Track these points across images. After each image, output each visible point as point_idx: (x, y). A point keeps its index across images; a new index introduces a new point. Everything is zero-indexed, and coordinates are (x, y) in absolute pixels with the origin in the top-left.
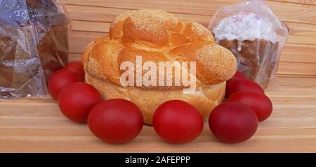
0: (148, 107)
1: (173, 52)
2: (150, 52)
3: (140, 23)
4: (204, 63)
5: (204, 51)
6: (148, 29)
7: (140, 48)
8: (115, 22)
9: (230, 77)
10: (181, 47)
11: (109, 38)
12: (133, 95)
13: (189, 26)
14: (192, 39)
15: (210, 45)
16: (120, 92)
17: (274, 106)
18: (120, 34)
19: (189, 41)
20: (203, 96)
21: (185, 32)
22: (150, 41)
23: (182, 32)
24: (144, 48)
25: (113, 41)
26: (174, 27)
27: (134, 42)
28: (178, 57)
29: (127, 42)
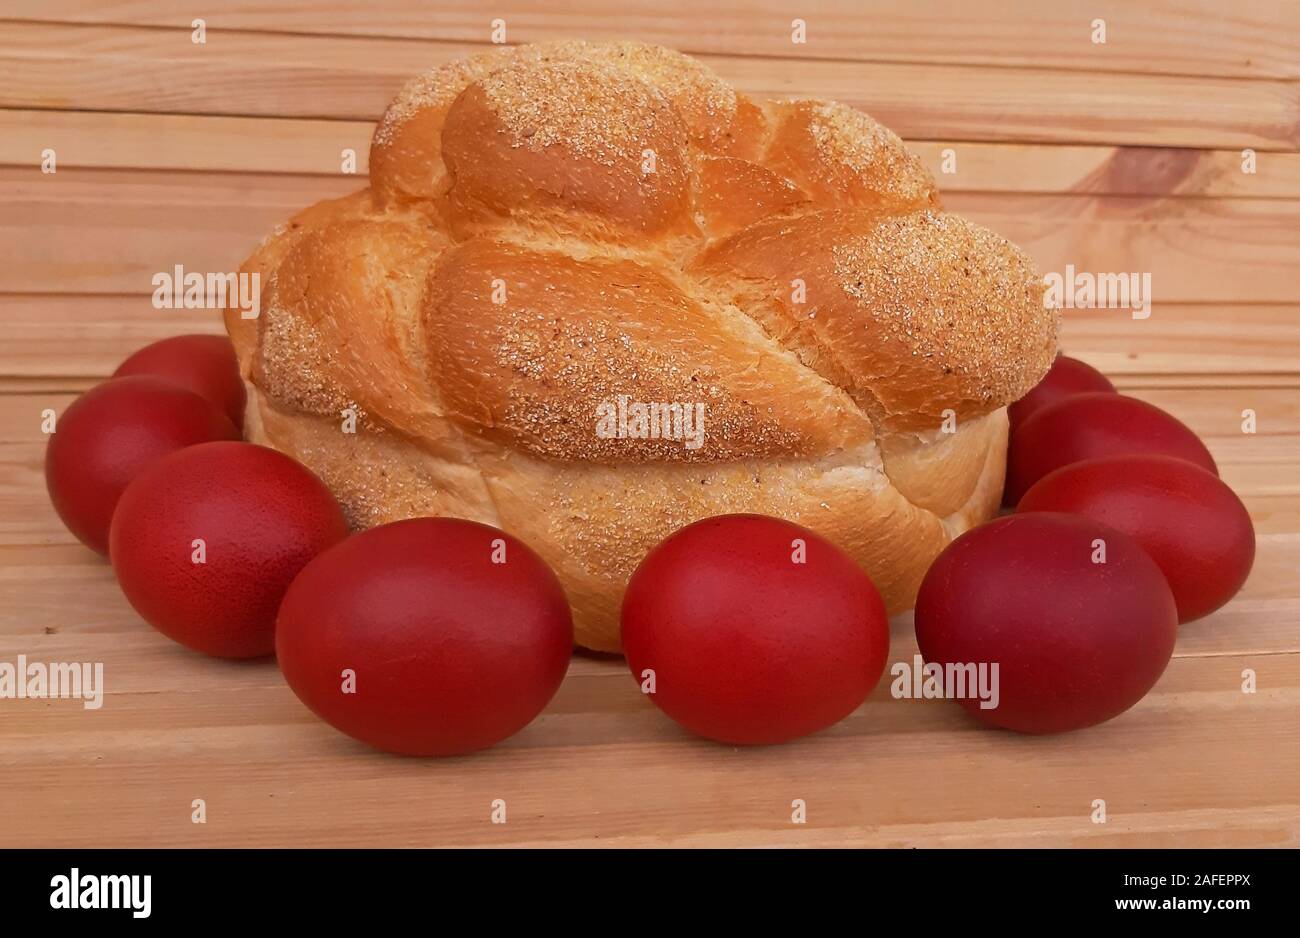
0: (593, 556)
1: (715, 261)
2: (590, 266)
3: (532, 110)
4: (882, 313)
5: (876, 250)
6: (578, 142)
7: (542, 244)
8: (399, 111)
9: (1024, 387)
10: (755, 234)
11: (366, 202)
12: (514, 500)
13: (799, 119)
14: (815, 188)
15: (913, 220)
16: (443, 486)
17: (1264, 539)
18: (427, 174)
19: (797, 200)
20: (882, 488)
21: (775, 154)
22: (591, 205)
23: (760, 155)
24: (559, 246)
25: (390, 215)
26: (717, 130)
27: (504, 214)
28: (742, 287)
29: (472, 216)
